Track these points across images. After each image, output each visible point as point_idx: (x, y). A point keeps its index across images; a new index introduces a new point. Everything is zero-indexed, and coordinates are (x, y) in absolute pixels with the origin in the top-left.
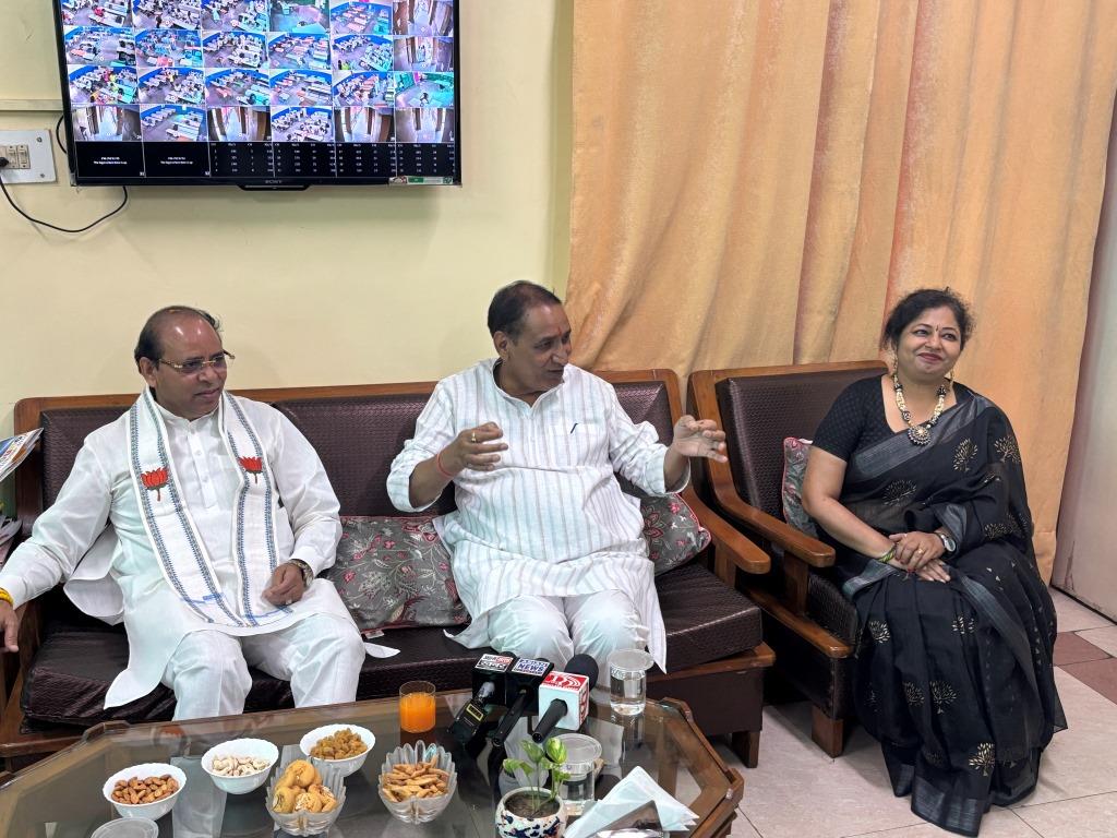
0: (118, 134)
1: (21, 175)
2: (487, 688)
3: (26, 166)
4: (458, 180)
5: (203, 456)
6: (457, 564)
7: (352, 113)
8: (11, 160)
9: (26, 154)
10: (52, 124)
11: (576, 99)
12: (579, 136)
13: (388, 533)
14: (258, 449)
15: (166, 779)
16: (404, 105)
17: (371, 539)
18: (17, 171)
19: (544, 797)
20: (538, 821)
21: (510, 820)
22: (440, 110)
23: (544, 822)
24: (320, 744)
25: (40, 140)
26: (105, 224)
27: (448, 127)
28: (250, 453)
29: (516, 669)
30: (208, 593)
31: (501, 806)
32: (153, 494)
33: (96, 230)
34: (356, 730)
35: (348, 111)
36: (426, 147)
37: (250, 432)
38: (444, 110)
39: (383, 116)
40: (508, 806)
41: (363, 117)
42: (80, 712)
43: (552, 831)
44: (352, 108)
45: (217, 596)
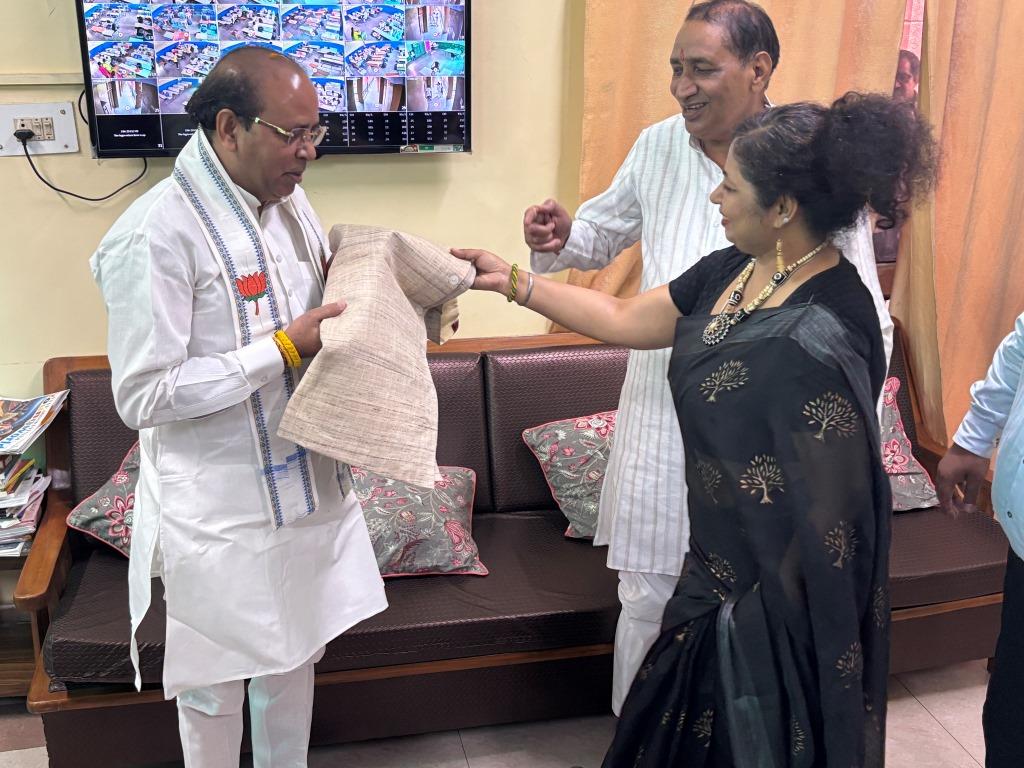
0: (137, 108)
1: (47, 147)
3: (52, 138)
4: (468, 148)
7: (364, 84)
8: (37, 132)
9: (51, 126)
10: (74, 96)
11: (586, 65)
12: (590, 101)
16: (415, 74)
18: (42, 143)
22: (451, 79)
25: (63, 112)
26: (127, 191)
27: (459, 94)
33: (117, 198)
35: (360, 81)
36: (437, 115)
38: (455, 78)
39: (395, 86)
41: (375, 87)
44: (364, 78)
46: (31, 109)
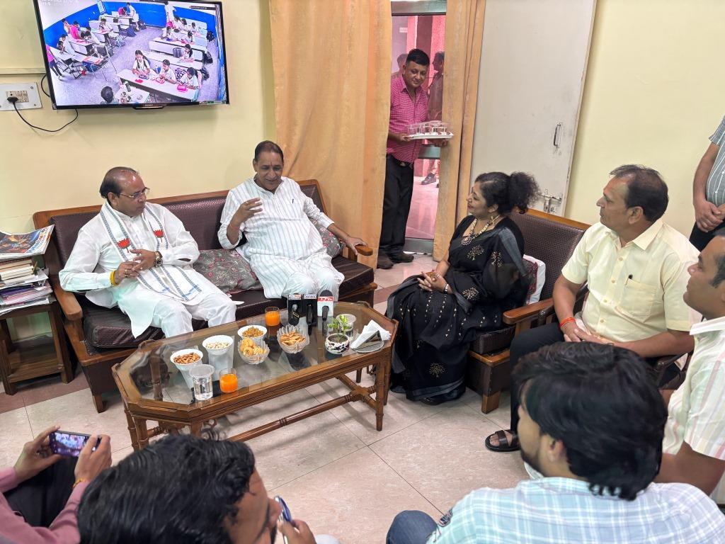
1: (24, 105)
2: (295, 306)
3: (26, 101)
4: (228, 102)
5: (140, 232)
6: (253, 266)
8: (19, 98)
9: (26, 95)
10: (38, 80)
11: (274, 65)
12: (277, 81)
13: (220, 255)
14: (161, 226)
15: (192, 354)
17: (214, 259)
18: (23, 104)
19: (340, 336)
20: (343, 343)
21: (333, 345)
23: (345, 343)
24: (244, 333)
25: (32, 88)
26: (68, 127)
28: (157, 228)
29: (305, 298)
30: (164, 288)
31: (327, 341)
32: (125, 251)
33: (65, 130)
34: (255, 327)
37: (155, 217)
40: (329, 339)
42: (119, 342)
43: (348, 346)
45: (167, 289)
46: (16, 86)
